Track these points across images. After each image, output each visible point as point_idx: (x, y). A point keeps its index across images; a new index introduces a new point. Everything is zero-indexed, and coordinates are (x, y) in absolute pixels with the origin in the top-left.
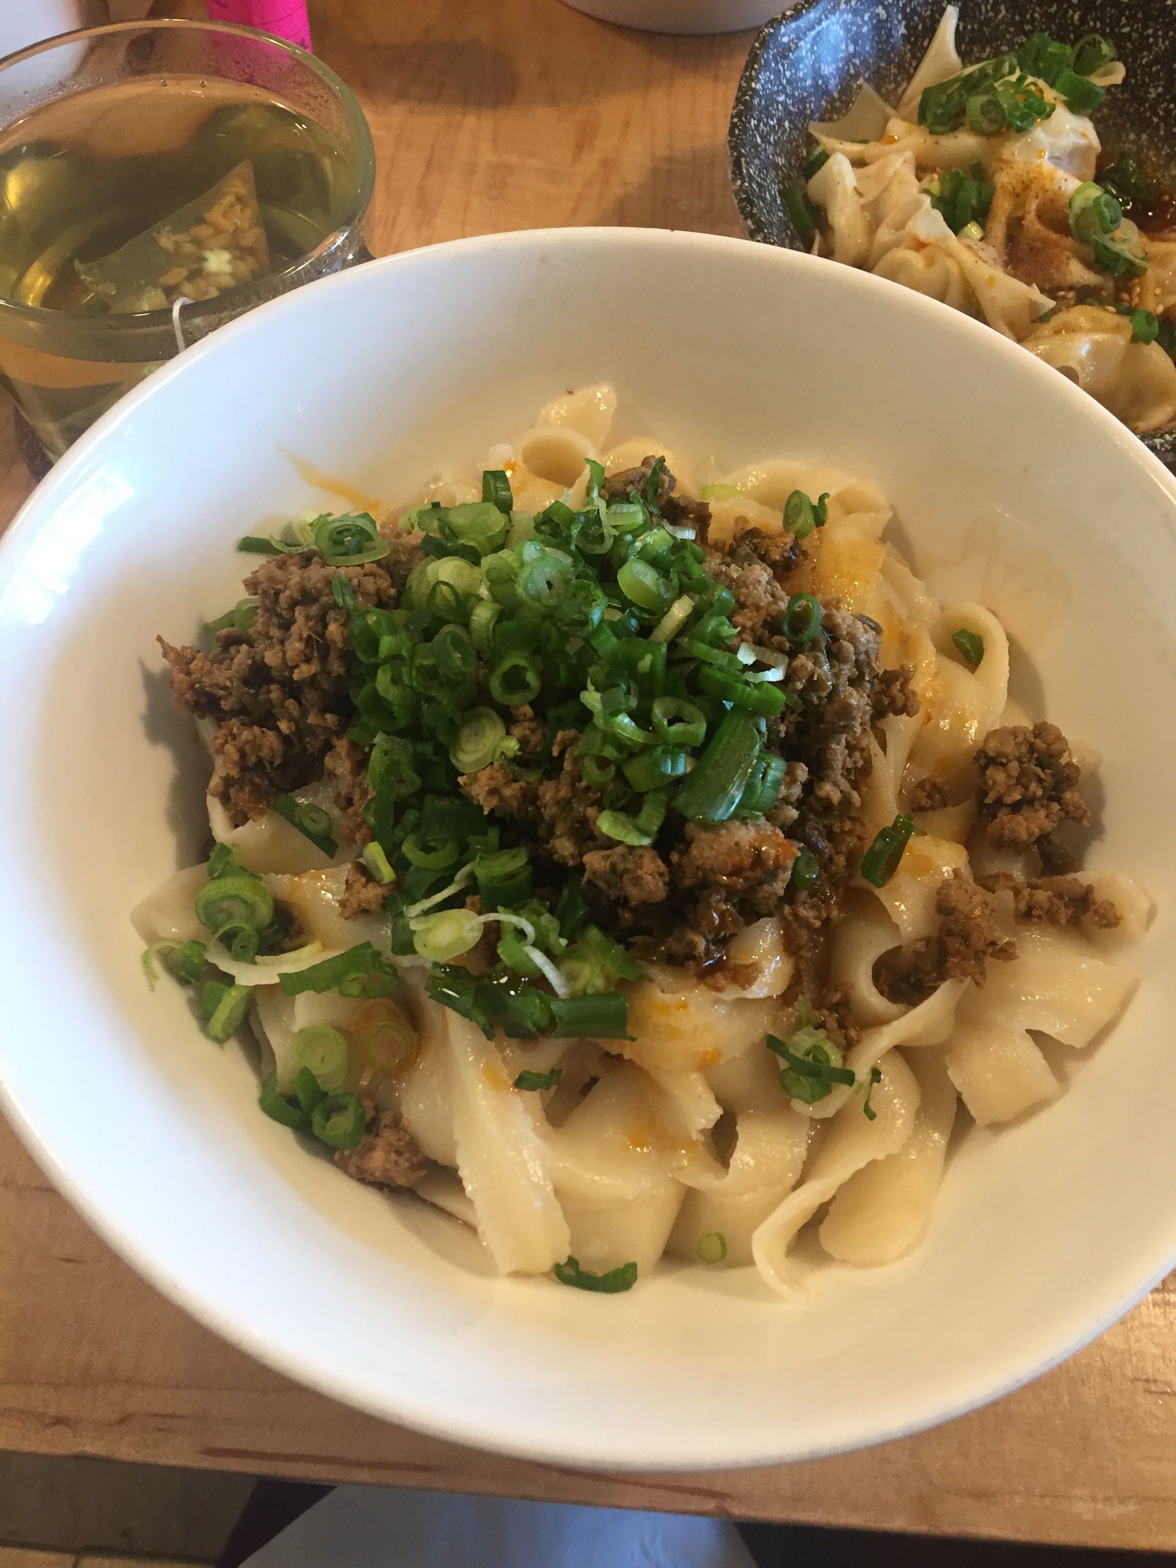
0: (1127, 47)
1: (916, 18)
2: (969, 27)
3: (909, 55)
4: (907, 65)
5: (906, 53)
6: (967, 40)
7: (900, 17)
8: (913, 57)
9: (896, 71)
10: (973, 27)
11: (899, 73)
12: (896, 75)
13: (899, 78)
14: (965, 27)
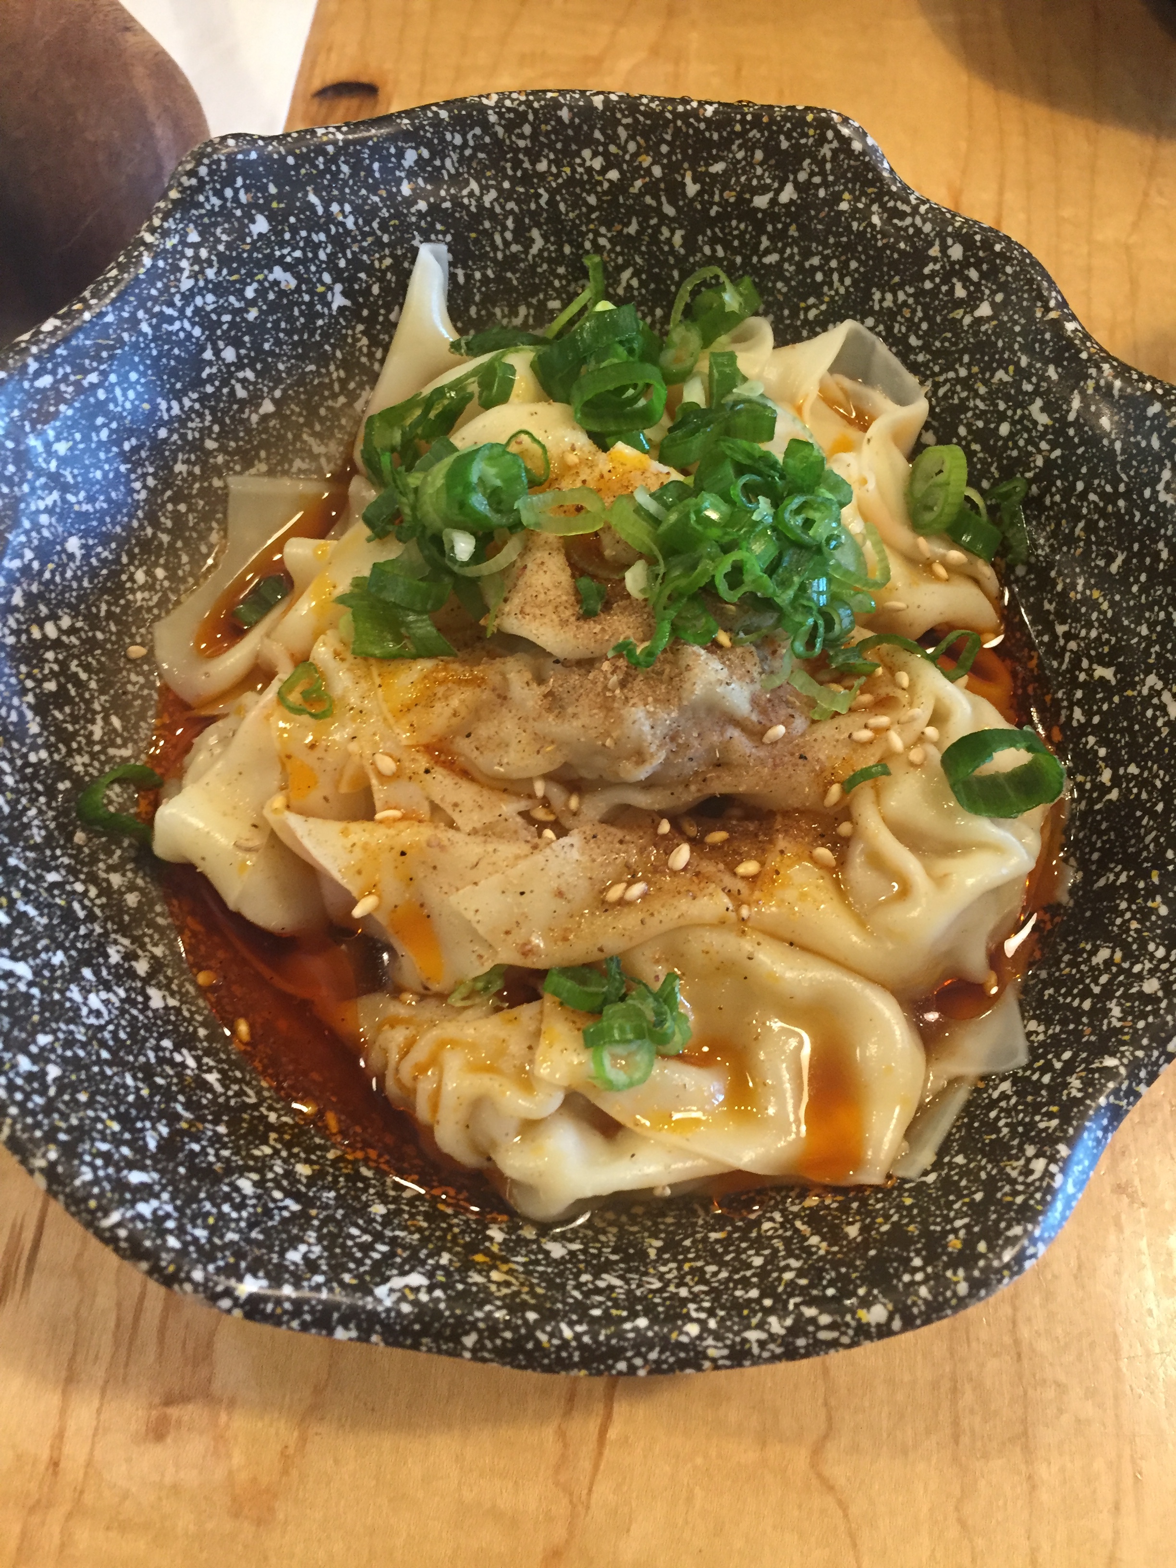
0: (779, 291)
1: (363, 275)
2: (478, 275)
3: (365, 341)
4: (364, 360)
5: (356, 340)
6: (477, 298)
7: (327, 278)
8: (374, 342)
9: (342, 374)
10: (484, 275)
11: (350, 377)
12: (343, 382)
13: (352, 385)
14: (469, 277)
